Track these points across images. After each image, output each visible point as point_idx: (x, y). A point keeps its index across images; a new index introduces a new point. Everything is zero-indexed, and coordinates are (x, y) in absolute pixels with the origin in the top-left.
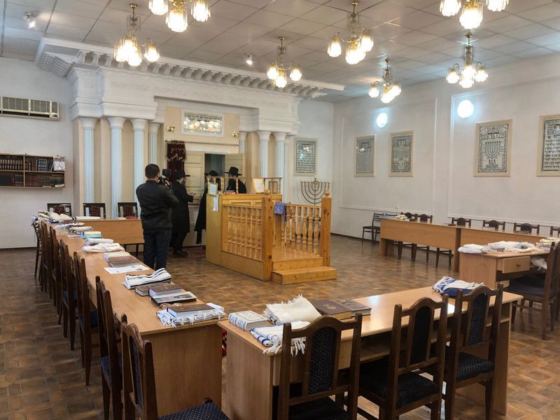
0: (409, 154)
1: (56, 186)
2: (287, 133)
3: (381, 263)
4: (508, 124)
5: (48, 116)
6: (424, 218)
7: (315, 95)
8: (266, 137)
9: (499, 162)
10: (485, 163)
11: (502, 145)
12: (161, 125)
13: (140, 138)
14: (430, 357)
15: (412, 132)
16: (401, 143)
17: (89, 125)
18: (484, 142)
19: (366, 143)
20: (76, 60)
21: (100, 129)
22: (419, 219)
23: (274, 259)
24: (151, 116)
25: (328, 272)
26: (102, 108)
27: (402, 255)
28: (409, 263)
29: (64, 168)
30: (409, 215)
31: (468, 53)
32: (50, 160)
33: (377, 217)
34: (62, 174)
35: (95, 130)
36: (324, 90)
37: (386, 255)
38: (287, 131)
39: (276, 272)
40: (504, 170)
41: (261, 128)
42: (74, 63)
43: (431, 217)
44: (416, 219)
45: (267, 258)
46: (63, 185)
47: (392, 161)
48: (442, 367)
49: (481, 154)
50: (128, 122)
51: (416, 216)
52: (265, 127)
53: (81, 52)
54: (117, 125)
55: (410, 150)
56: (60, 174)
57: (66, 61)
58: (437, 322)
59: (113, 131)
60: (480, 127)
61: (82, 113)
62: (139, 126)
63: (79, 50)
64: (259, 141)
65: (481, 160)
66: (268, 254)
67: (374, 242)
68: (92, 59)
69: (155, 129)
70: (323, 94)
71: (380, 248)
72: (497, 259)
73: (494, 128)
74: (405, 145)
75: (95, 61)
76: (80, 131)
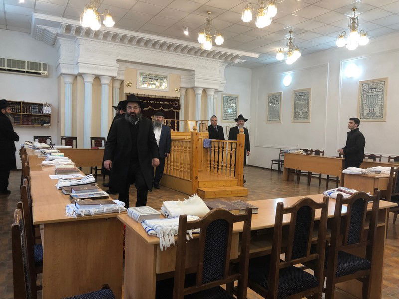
0: (307, 105)
1: (45, 125)
2: (216, 89)
3: (284, 186)
4: (384, 81)
5: (40, 74)
6: (318, 152)
7: (237, 61)
8: (200, 92)
9: (377, 110)
10: (366, 111)
11: (380, 97)
12: (122, 81)
13: (105, 90)
14: (311, 253)
15: (309, 89)
16: (301, 98)
17: (69, 80)
18: (365, 95)
19: (275, 99)
20: (59, 31)
21: (77, 84)
22: (314, 153)
23: (199, 179)
24: (114, 74)
25: (241, 191)
26: (78, 67)
27: (300, 181)
28: (306, 187)
29: (50, 112)
30: (306, 150)
31: (354, 22)
32: (41, 105)
33: (282, 153)
34: (49, 116)
35: (73, 84)
36: (244, 57)
37: (288, 180)
38: (216, 88)
39: (201, 189)
40: (381, 116)
41: (196, 85)
42: (58, 33)
43: (323, 152)
44: (311, 153)
45: (194, 178)
46: (50, 124)
47: (295, 111)
48: (322, 263)
49: (362, 105)
50: (97, 78)
51: (312, 151)
52: (199, 84)
53: (62, 25)
54: (89, 79)
55: (308, 103)
56: (48, 116)
57: (52, 32)
58: (318, 222)
59: (87, 85)
60: (362, 84)
61: (64, 71)
62: (105, 81)
63: (60, 23)
64: (195, 95)
65: (362, 109)
66: (194, 175)
67: (280, 172)
68: (70, 31)
69: (117, 84)
70: (243, 61)
71: (283, 176)
72: (375, 179)
73: (373, 84)
74: (304, 99)
75: (73, 32)
76: (63, 84)
